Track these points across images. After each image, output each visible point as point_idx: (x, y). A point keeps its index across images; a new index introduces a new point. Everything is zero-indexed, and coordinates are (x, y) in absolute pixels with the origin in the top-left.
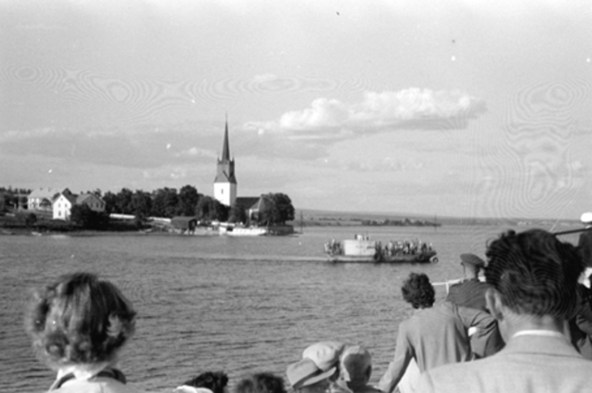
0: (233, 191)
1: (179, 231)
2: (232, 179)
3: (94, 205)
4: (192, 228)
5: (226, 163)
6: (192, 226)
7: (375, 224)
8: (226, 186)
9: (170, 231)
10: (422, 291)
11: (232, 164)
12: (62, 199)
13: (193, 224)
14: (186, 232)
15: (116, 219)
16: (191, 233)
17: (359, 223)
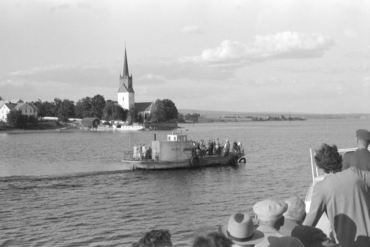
0: (131, 99)
1: (86, 128)
2: (130, 90)
3: (28, 111)
4: (95, 126)
5: (126, 78)
6: (95, 124)
7: (261, 120)
8: (126, 95)
9: (81, 128)
10: (333, 159)
11: (130, 79)
12: (4, 107)
13: (96, 123)
14: (91, 129)
15: (47, 121)
16: (95, 129)
17: (251, 119)
